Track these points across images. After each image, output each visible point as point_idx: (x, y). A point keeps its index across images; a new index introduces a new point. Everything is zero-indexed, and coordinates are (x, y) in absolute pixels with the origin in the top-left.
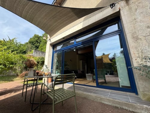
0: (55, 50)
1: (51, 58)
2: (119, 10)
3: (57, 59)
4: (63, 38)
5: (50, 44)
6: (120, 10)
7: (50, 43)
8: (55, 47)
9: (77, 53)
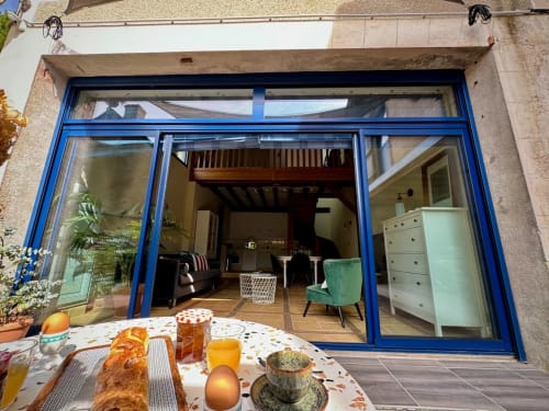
0: (80, 114)
1: (42, 166)
2: (487, 45)
3: (82, 183)
4: (186, 59)
5: (44, 58)
6: (491, 45)
7: (47, 52)
8: (83, 95)
9: (192, 171)
